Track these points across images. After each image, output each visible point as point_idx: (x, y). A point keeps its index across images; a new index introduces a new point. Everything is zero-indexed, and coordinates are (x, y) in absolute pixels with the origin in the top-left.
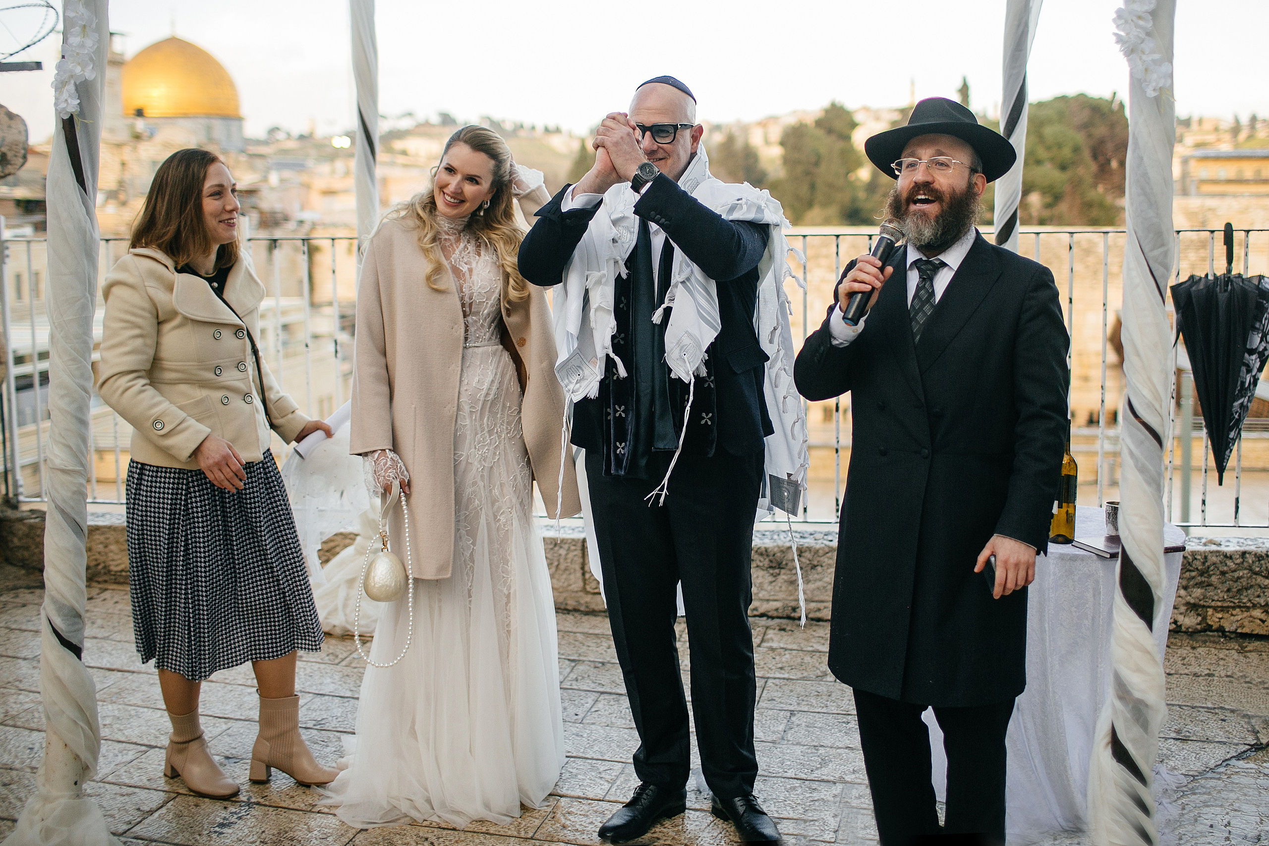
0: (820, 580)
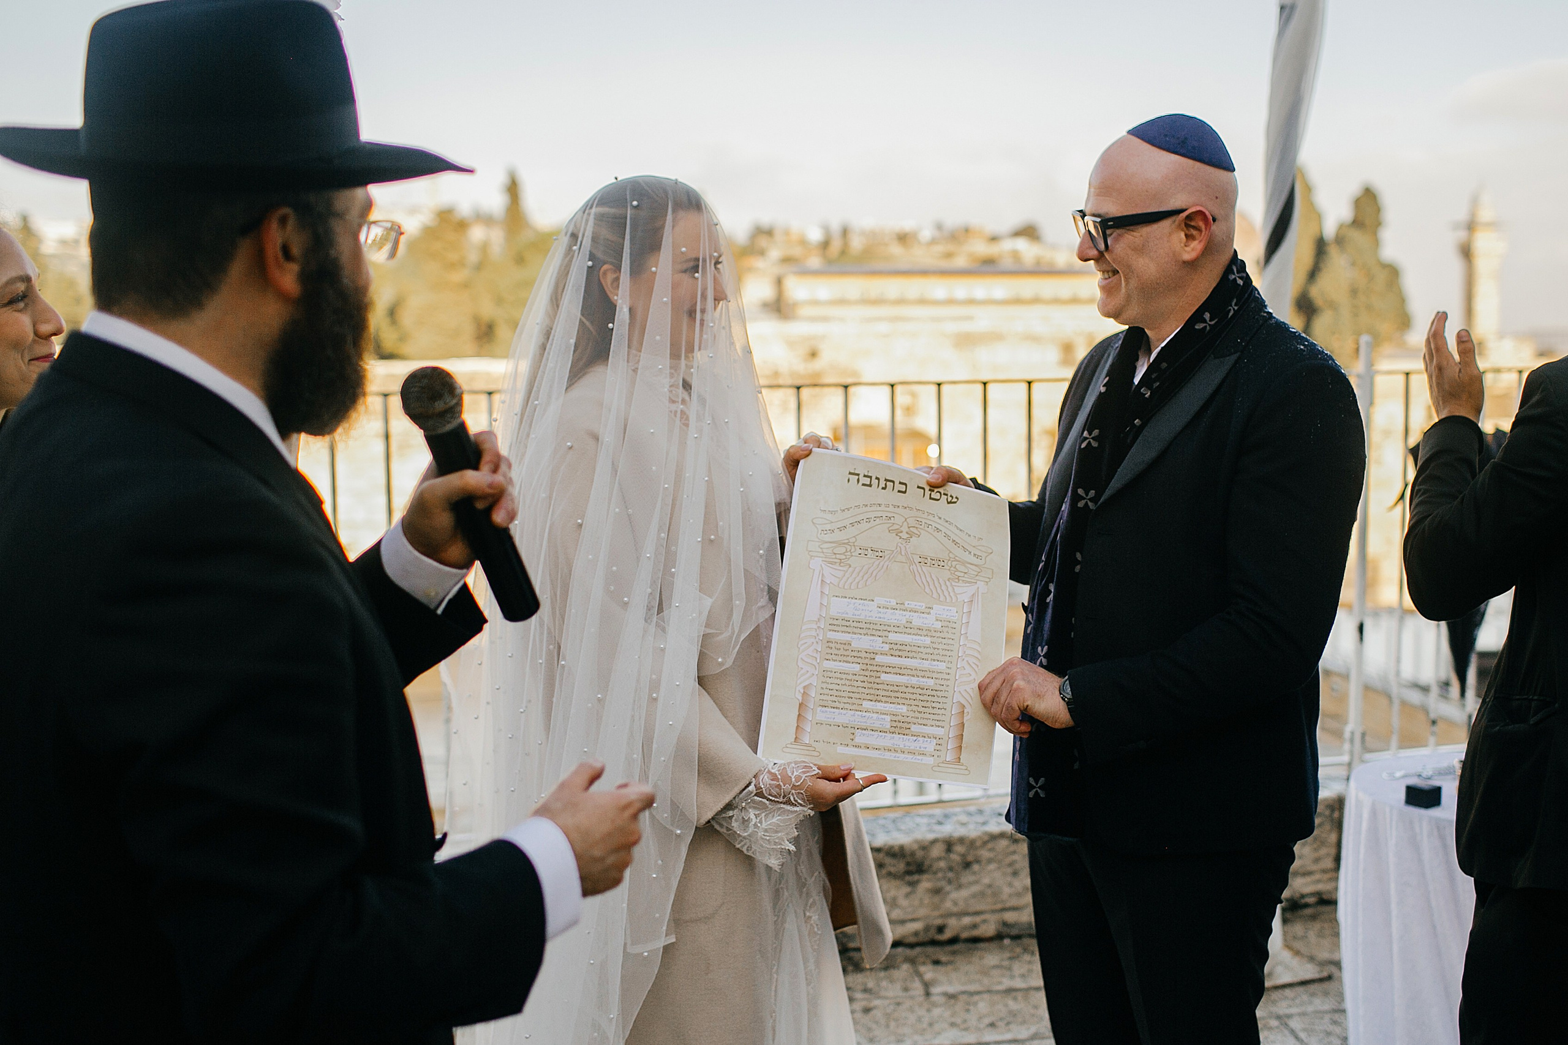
0: (976, 882)
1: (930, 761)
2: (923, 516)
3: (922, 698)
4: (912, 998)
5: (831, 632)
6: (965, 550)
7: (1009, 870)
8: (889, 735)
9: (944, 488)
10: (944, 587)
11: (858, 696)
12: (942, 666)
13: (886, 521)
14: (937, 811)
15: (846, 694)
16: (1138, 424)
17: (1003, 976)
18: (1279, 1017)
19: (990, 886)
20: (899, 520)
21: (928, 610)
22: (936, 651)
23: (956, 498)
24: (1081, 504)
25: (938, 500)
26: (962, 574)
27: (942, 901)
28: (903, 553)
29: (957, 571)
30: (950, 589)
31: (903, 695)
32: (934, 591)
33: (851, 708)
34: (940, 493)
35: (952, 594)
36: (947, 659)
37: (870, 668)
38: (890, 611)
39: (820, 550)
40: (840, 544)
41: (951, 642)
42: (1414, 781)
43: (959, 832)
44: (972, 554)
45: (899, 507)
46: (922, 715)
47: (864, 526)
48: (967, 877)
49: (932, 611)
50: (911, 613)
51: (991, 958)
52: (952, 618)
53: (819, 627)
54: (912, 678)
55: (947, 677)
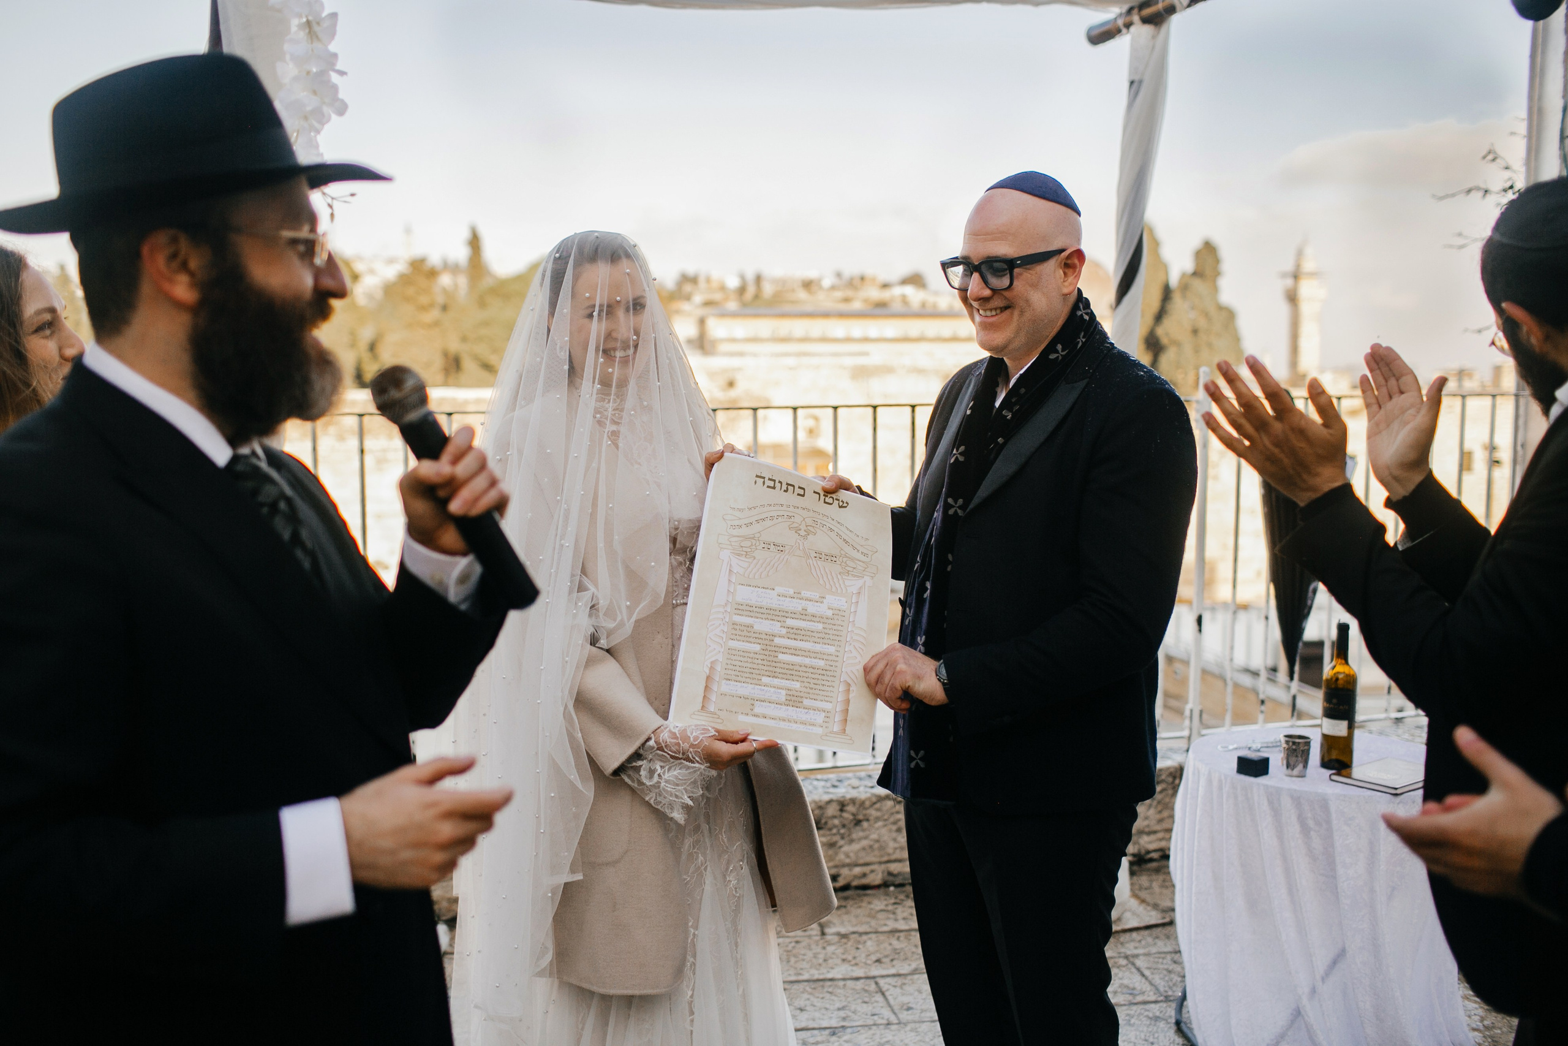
0: (866, 838)
1: (820, 731)
2: (819, 517)
3: (813, 676)
4: (810, 937)
5: (736, 616)
6: (854, 548)
7: (894, 828)
8: (784, 707)
9: (836, 494)
10: (835, 580)
11: (758, 672)
12: (832, 649)
13: (787, 520)
14: (832, 776)
15: (747, 670)
16: (1001, 442)
17: (888, 918)
18: (1126, 957)
19: (877, 841)
20: (798, 519)
21: (821, 600)
22: (827, 636)
23: (847, 503)
24: (951, 512)
25: (831, 504)
26: (851, 569)
27: (836, 854)
28: (801, 548)
29: (847, 566)
30: (841, 582)
31: (797, 673)
32: (827, 583)
33: (752, 682)
34: (833, 498)
35: (842, 586)
36: (836, 643)
37: (769, 648)
38: (788, 599)
39: (729, 543)
40: (746, 538)
41: (840, 628)
42: (1244, 753)
43: (852, 794)
44: (860, 552)
45: (798, 508)
46: (813, 691)
47: (768, 523)
48: (857, 834)
49: (825, 601)
50: (808, 602)
51: (879, 903)
52: (842, 607)
53: (726, 611)
54: (806, 658)
55: (836, 659)
